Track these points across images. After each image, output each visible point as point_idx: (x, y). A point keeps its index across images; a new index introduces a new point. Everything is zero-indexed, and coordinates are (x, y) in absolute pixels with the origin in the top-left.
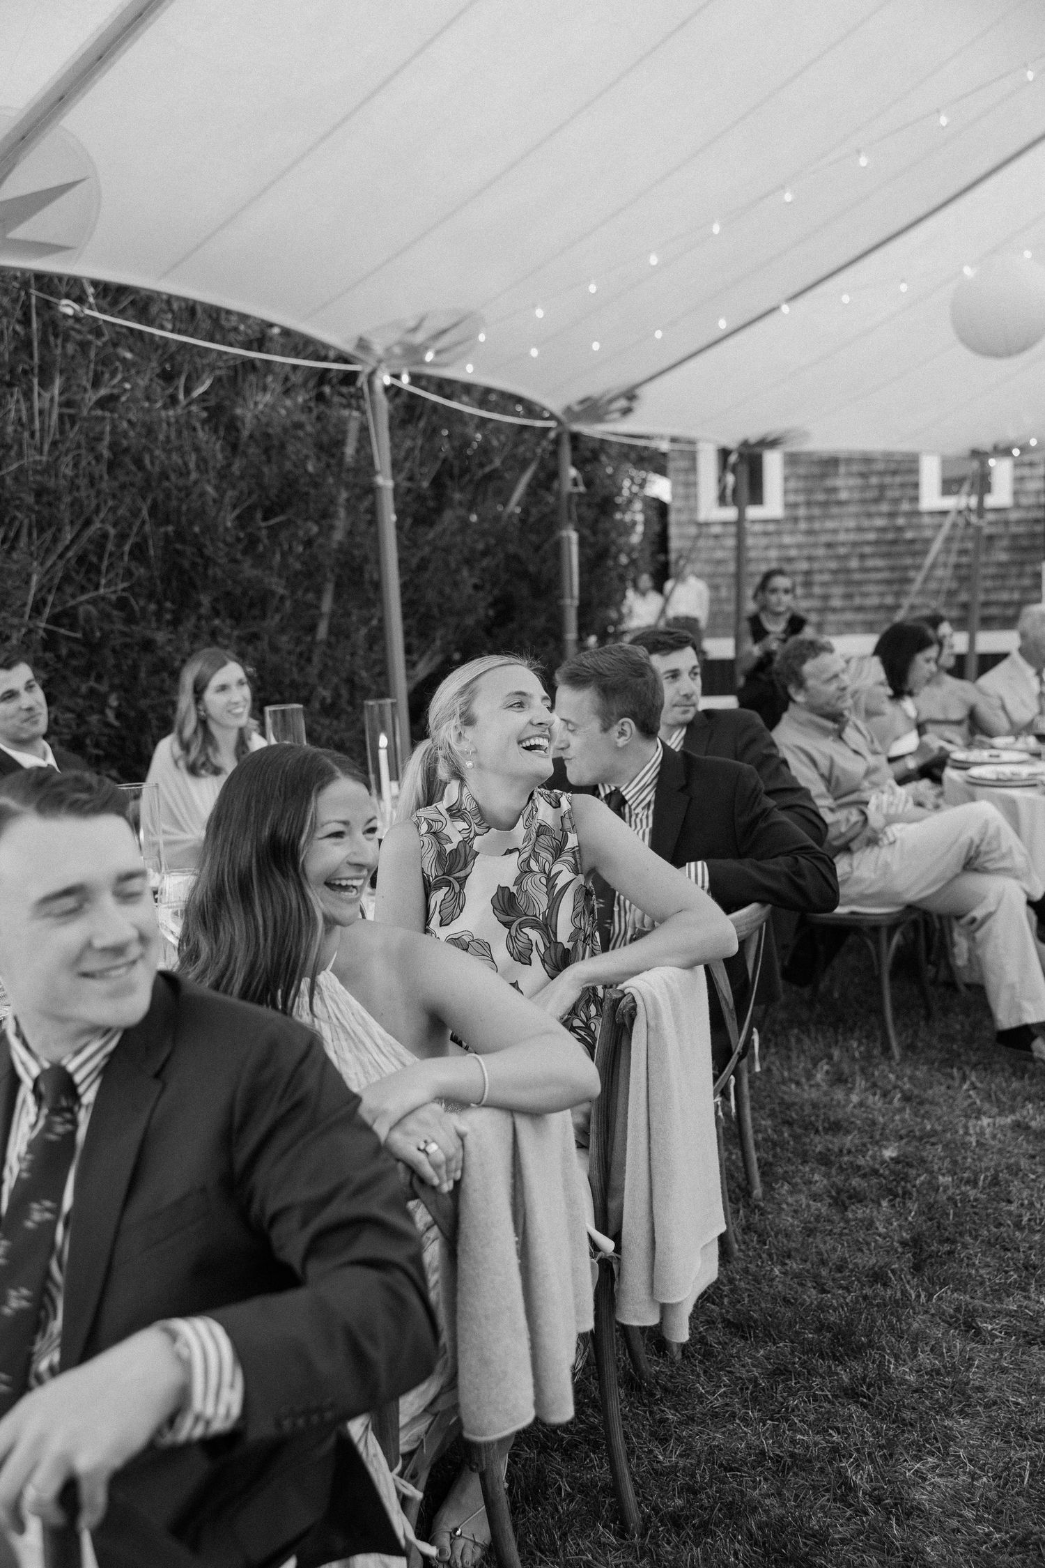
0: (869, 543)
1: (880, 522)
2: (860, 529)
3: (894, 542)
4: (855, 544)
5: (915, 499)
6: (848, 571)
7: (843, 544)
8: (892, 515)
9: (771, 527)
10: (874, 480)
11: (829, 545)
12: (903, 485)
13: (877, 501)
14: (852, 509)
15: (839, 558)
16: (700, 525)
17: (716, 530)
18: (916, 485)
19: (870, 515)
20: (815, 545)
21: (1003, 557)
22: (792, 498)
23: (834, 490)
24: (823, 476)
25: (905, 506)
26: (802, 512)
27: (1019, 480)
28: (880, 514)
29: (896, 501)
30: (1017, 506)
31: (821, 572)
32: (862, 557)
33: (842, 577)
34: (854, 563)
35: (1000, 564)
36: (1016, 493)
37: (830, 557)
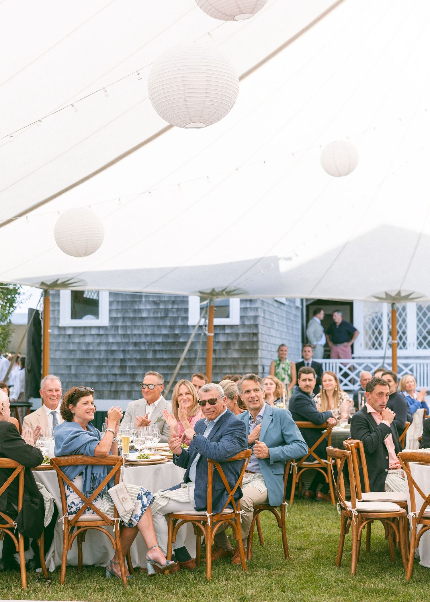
0: (159, 343)
1: (165, 331)
2: (153, 335)
3: (173, 343)
4: (151, 344)
5: (187, 318)
6: (146, 360)
7: (144, 343)
8: (172, 327)
9: (102, 332)
10: (162, 306)
11: (136, 344)
12: (178, 310)
13: (163, 318)
14: (148, 323)
15: (140, 351)
16: (60, 328)
17: (70, 332)
18: (186, 310)
19: (159, 327)
20: (127, 343)
21: (236, 355)
22: (114, 315)
23: (140, 311)
24: (133, 302)
25: (180, 323)
26: (120, 323)
27: (244, 310)
28: (166, 326)
29: (175, 319)
30: (243, 325)
31: (131, 360)
32: (155, 351)
33: (142, 364)
34: (150, 356)
35: (235, 359)
36: (242, 317)
37: (136, 351)
